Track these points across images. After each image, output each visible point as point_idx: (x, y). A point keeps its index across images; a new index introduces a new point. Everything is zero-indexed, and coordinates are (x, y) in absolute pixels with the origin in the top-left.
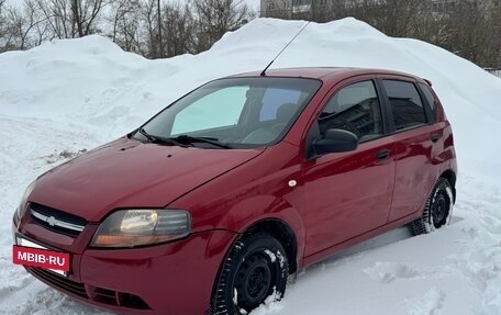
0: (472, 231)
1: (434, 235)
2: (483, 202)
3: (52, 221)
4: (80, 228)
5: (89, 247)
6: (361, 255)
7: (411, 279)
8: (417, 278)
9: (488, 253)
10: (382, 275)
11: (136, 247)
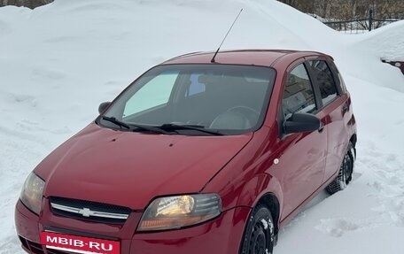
0: (376, 185)
1: (347, 190)
2: (369, 157)
3: (86, 212)
4: (124, 217)
5: (136, 232)
6: (305, 215)
7: (355, 231)
8: (359, 230)
9: (398, 203)
10: (329, 230)
11: (182, 228)
